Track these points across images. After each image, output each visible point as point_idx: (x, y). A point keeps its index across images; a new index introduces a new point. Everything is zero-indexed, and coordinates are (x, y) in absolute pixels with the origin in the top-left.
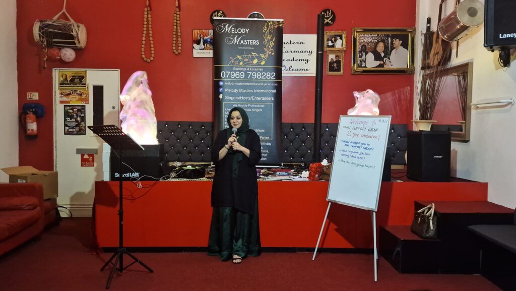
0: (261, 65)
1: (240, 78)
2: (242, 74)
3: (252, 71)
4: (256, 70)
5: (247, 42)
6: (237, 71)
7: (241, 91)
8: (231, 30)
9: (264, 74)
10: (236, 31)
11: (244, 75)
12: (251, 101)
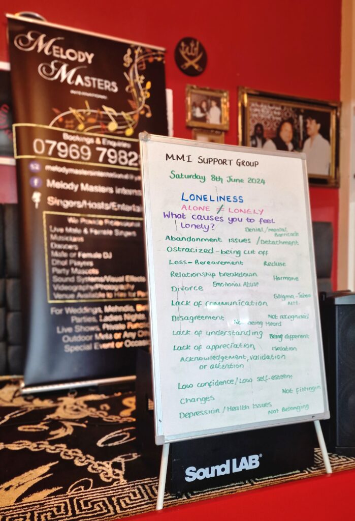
0: (124, 135)
1: (80, 159)
2: (85, 151)
3: (108, 147)
4: (114, 144)
5: (91, 81)
6: (72, 142)
7: (85, 187)
8: (51, 49)
9: (133, 156)
10: (64, 54)
11: (89, 153)
12: (111, 212)
